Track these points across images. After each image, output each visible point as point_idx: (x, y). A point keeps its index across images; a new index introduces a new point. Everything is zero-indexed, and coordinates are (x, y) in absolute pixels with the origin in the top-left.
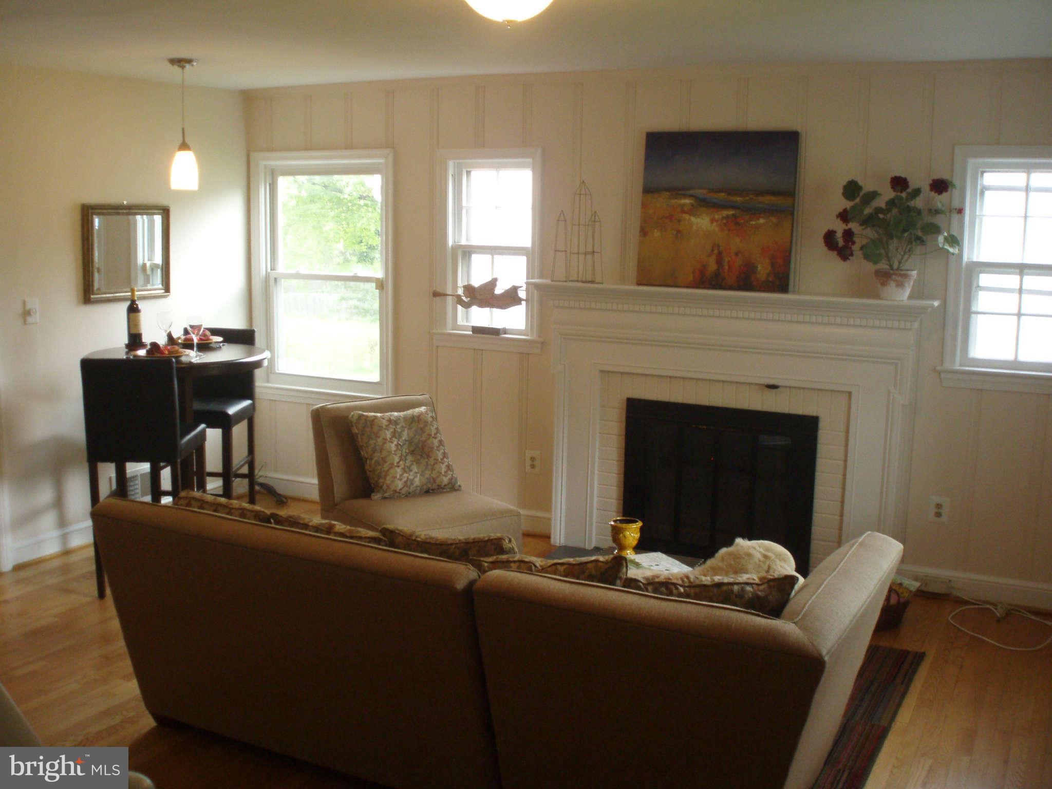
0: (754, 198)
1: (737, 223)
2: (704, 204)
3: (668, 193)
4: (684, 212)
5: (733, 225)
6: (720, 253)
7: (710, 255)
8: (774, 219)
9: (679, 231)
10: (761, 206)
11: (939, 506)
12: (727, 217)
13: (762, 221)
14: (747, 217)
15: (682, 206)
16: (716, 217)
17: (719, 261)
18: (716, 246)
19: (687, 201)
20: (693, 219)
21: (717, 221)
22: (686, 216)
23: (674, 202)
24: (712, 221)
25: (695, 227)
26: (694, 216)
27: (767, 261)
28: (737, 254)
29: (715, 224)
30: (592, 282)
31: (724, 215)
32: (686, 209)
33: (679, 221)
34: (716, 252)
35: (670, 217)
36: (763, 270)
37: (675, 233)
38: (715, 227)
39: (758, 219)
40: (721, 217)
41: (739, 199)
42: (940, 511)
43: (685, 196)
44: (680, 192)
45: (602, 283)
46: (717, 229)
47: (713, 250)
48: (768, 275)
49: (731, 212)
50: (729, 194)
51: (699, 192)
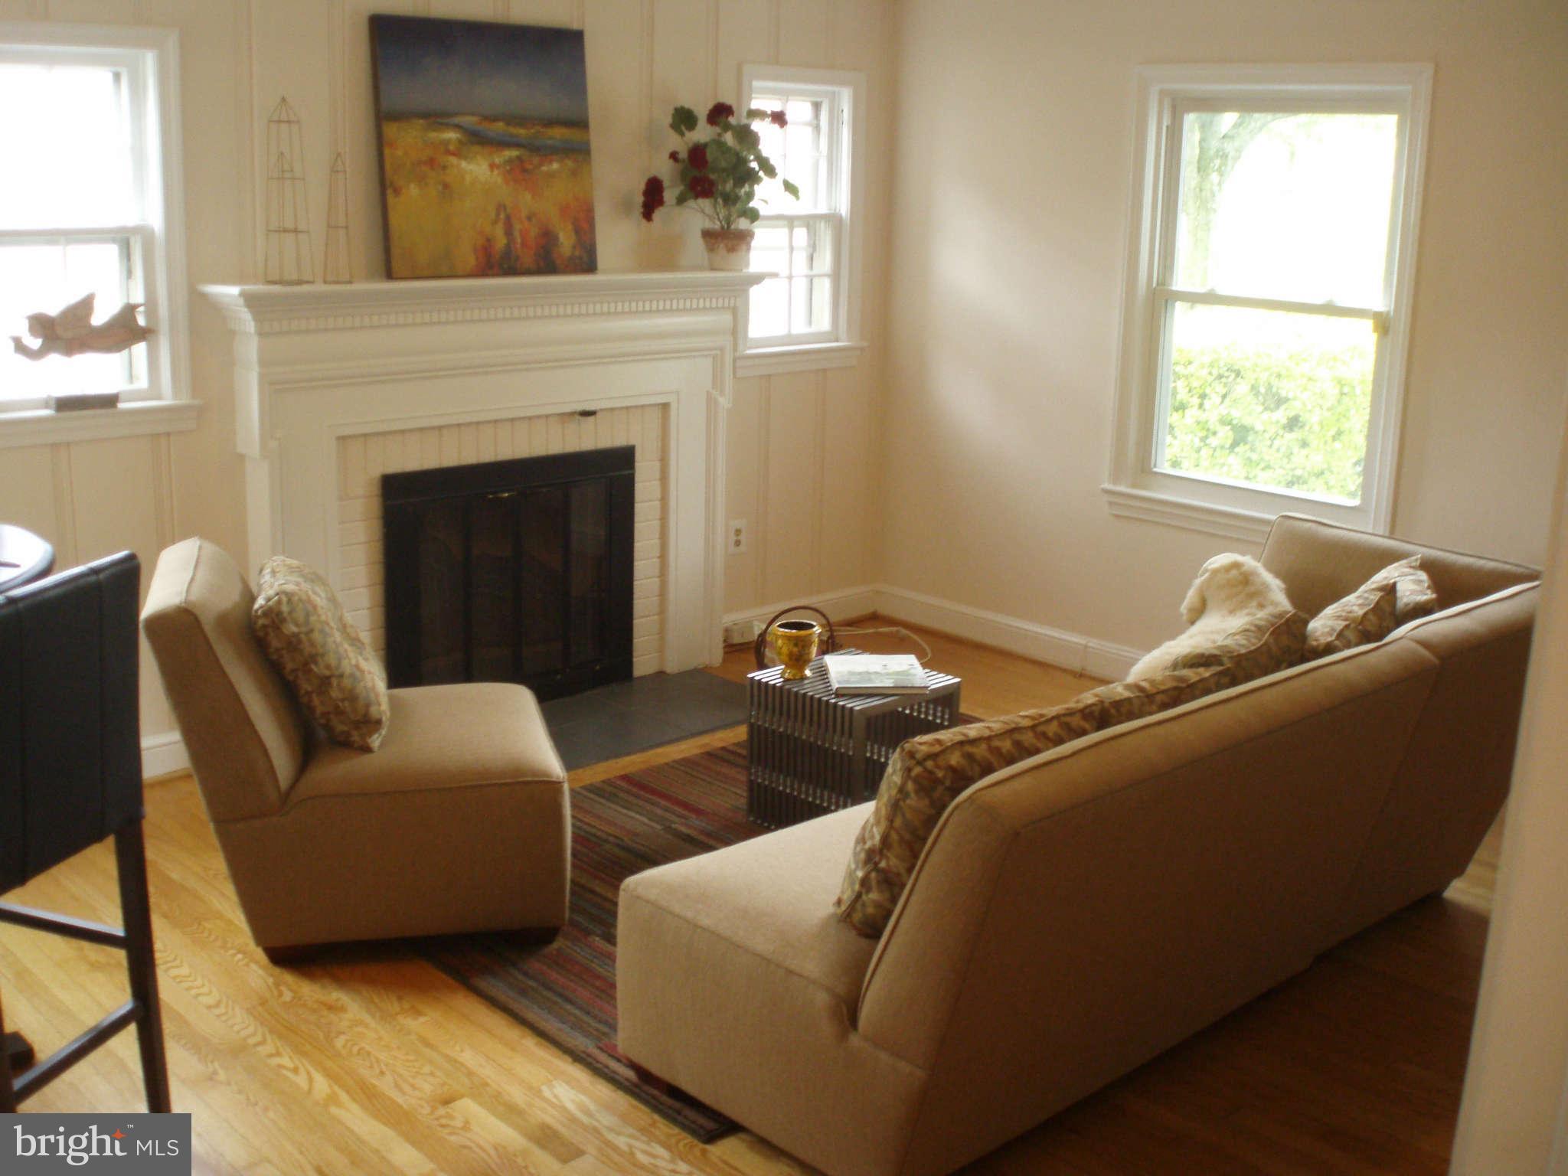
0: (542, 130)
1: (525, 170)
2: (477, 139)
3: (421, 121)
4: (448, 152)
5: (519, 172)
6: (508, 219)
7: (495, 222)
8: (570, 163)
9: (446, 186)
10: (550, 142)
11: (738, 532)
12: (510, 161)
13: (555, 166)
14: (536, 160)
15: (447, 142)
16: (497, 161)
17: (509, 232)
18: (501, 207)
19: (452, 135)
20: (464, 164)
21: (498, 167)
22: (453, 160)
23: (433, 135)
24: (492, 166)
25: (468, 179)
26: (465, 158)
27: (570, 227)
28: (529, 218)
29: (496, 172)
30: (299, 282)
31: (507, 158)
32: (451, 148)
33: (444, 168)
34: (502, 216)
35: (431, 162)
36: (566, 241)
37: (440, 188)
38: (497, 178)
39: (551, 162)
40: (502, 160)
41: (522, 132)
42: (739, 538)
43: (448, 126)
44: (439, 120)
45: (312, 282)
46: (500, 180)
47: (498, 215)
48: (574, 247)
49: (514, 153)
50: (508, 124)
51: (469, 121)
